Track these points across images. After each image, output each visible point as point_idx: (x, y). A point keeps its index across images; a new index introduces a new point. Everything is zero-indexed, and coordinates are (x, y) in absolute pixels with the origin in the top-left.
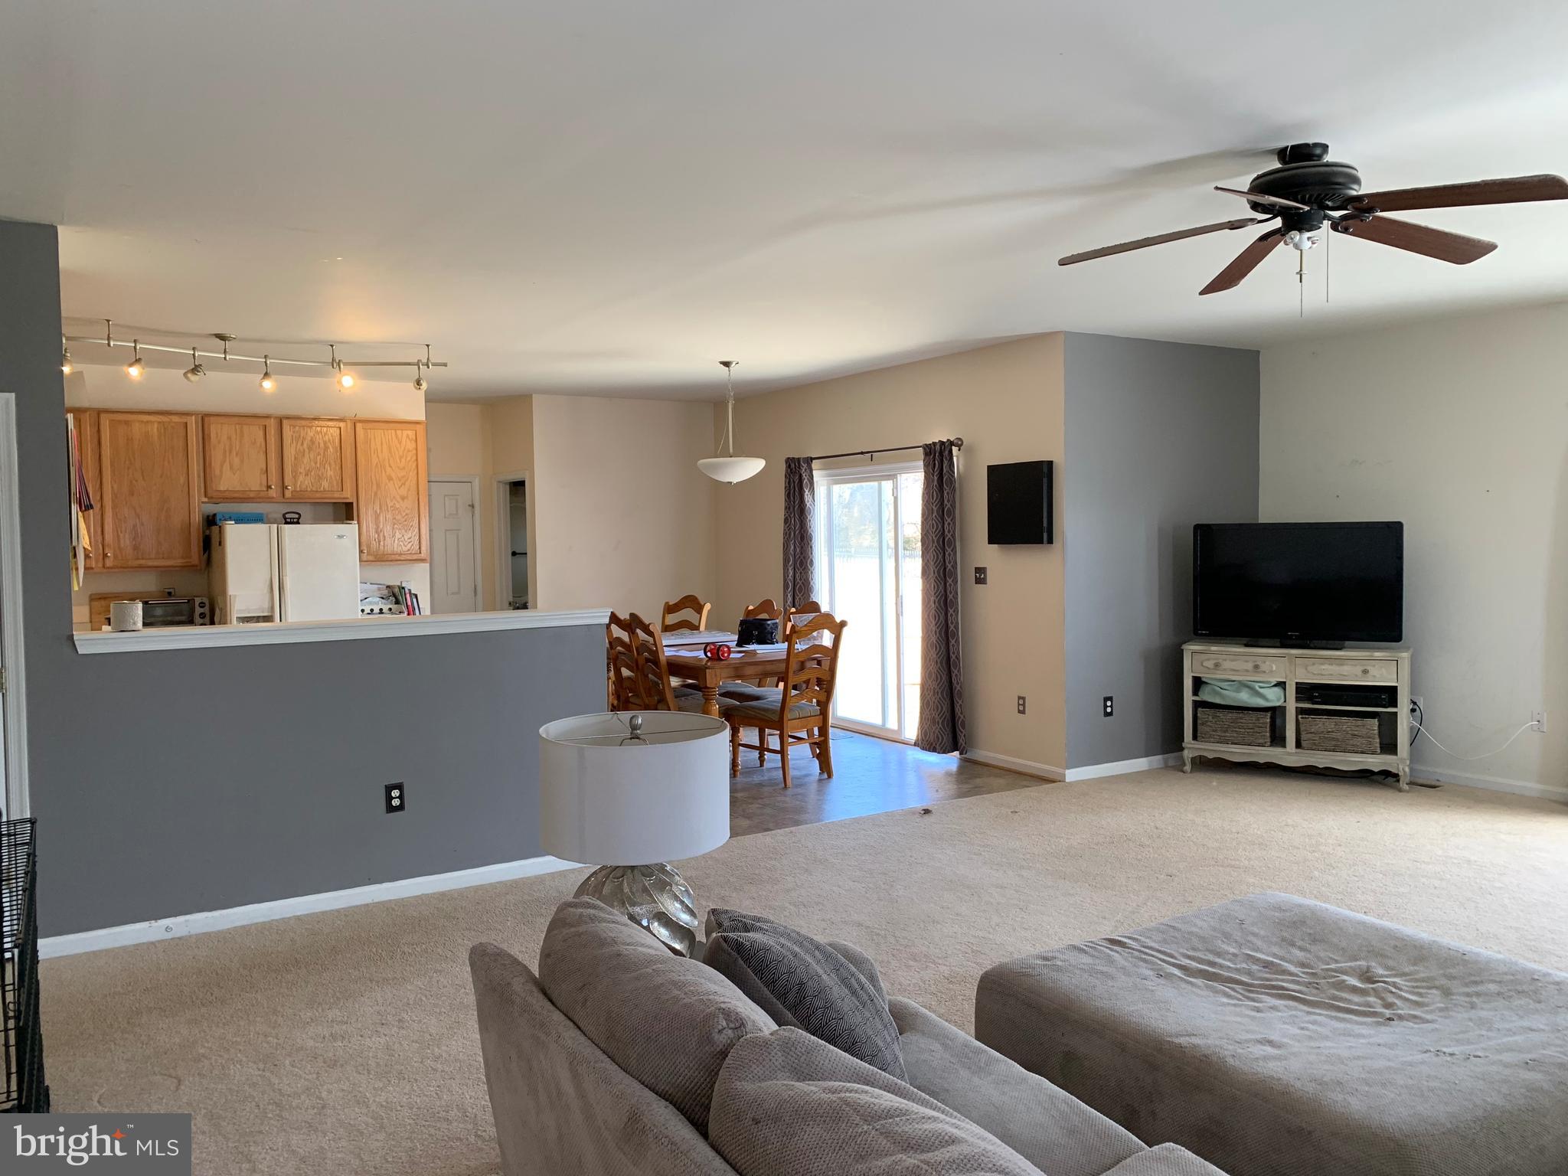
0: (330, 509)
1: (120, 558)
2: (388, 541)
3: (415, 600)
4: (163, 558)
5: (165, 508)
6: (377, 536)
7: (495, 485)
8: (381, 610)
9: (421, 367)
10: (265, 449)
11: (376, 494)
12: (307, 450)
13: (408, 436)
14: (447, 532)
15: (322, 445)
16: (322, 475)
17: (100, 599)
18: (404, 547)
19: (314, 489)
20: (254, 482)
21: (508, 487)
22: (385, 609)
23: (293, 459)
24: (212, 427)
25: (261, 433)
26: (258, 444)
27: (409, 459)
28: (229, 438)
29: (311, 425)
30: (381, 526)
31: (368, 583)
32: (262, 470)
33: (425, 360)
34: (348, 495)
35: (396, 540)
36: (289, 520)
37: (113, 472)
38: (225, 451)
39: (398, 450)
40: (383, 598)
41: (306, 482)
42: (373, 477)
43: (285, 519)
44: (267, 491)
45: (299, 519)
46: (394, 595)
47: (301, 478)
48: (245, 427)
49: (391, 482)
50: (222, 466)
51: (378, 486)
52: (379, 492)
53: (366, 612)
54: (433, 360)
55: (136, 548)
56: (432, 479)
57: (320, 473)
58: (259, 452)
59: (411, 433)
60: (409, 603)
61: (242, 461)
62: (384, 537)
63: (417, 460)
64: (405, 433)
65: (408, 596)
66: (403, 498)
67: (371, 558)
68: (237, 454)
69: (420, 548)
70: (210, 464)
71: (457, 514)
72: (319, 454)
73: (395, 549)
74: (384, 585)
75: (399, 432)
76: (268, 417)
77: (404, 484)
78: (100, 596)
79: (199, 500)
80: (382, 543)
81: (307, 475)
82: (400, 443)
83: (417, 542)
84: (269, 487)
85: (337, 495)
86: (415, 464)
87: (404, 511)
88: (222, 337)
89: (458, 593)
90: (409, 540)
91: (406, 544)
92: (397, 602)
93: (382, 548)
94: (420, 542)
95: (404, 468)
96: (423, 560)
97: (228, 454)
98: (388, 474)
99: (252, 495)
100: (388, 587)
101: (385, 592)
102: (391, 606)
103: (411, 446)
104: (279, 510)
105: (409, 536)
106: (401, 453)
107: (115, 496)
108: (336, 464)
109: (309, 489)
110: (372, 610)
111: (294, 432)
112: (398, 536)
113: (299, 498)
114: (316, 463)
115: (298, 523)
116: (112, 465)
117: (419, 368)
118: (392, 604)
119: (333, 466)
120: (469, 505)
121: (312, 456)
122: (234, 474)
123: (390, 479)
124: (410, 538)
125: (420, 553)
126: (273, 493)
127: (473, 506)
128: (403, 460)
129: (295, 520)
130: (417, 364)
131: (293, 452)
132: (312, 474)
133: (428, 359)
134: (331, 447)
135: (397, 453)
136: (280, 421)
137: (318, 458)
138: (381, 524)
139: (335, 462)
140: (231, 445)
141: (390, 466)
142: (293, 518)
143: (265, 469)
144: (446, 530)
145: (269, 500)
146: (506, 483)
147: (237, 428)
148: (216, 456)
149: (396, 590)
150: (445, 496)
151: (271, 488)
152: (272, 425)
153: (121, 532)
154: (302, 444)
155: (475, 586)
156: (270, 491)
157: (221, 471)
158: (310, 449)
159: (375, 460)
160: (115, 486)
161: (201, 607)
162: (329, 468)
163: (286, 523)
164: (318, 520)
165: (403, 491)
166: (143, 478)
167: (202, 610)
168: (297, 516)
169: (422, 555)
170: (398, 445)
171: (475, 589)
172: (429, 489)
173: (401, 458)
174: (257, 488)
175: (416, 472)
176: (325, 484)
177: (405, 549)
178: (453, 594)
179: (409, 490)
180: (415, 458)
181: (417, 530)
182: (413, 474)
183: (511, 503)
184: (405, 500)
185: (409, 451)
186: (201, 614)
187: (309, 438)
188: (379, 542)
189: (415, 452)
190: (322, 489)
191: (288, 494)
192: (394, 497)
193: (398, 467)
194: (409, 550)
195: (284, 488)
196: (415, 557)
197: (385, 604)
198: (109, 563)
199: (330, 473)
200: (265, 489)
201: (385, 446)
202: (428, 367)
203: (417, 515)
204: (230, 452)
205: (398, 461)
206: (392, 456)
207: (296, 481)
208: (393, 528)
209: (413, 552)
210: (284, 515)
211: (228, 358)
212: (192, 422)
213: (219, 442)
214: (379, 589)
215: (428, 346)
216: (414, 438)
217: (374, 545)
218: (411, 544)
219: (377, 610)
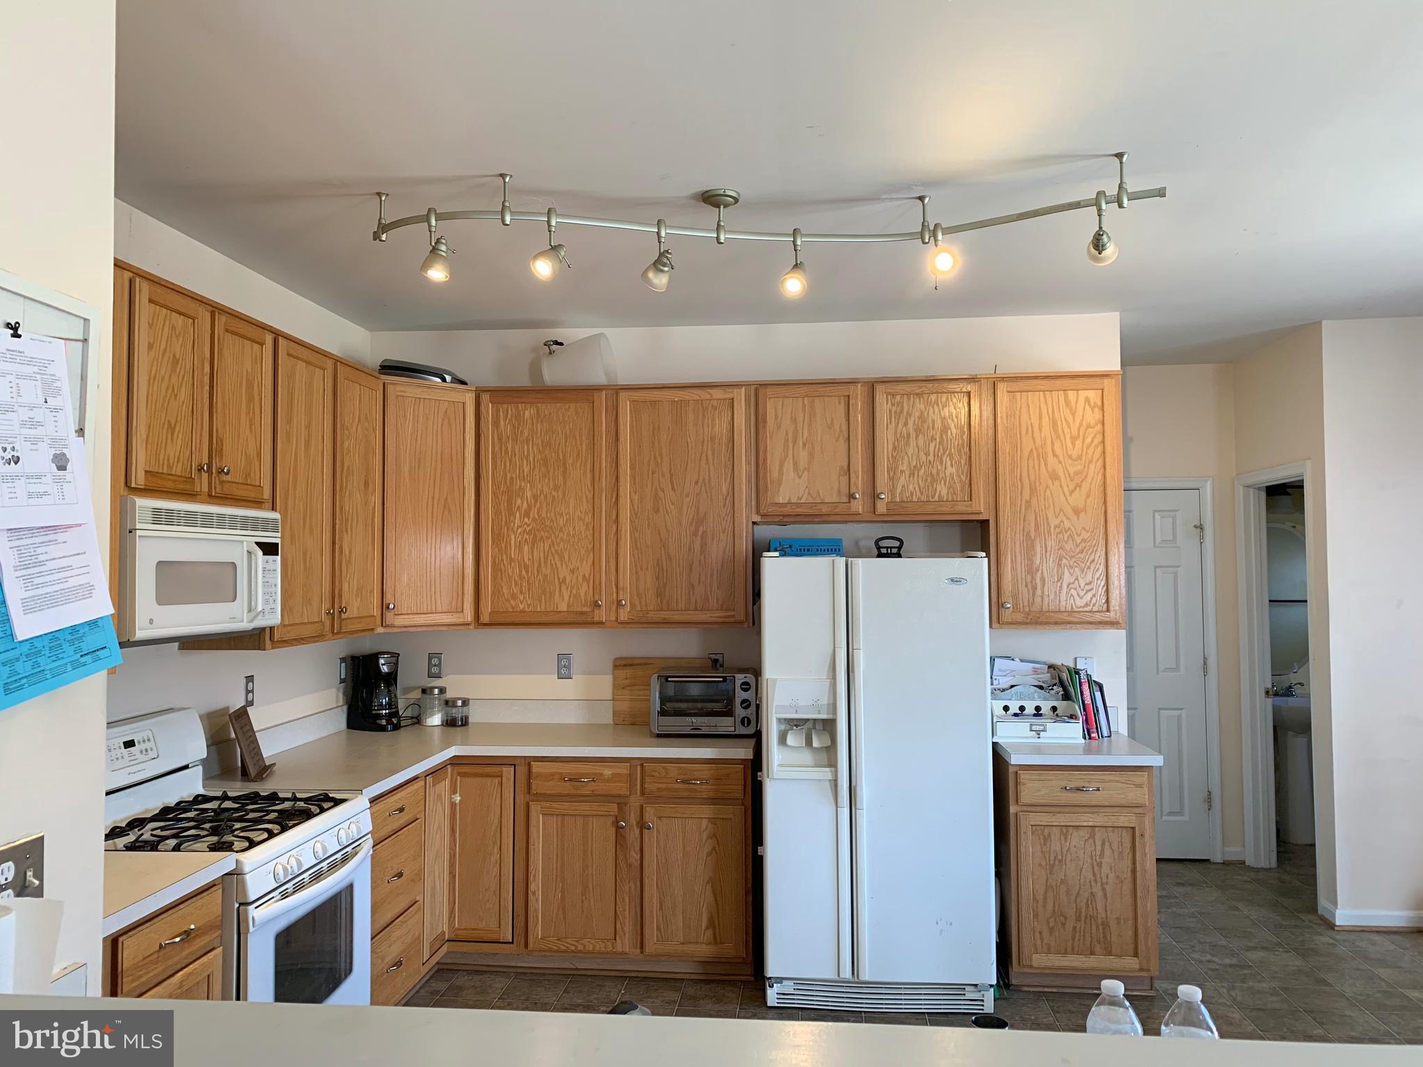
0: (956, 532)
1: (639, 608)
2: (1050, 589)
3: (1098, 695)
4: (696, 609)
5: (700, 533)
6: (1029, 578)
7: (1240, 491)
8: (1038, 708)
9: (1104, 206)
10: (847, 436)
11: (1028, 502)
12: (913, 434)
13: (1087, 400)
14: (1157, 569)
15: (938, 424)
16: (938, 473)
17: (625, 665)
18: (1077, 599)
19: (923, 498)
20: (828, 491)
21: (1263, 495)
22: (1046, 707)
23: (891, 447)
24: (770, 404)
25: (841, 409)
26: (837, 427)
27: (1089, 440)
28: (794, 420)
29: (918, 391)
30: (1038, 561)
31: (1017, 659)
32: (842, 467)
33: (1112, 191)
34: (980, 507)
35: (1065, 586)
36: (884, 551)
37: (633, 477)
38: (786, 440)
39: (1069, 427)
40: (1041, 688)
41: (911, 487)
42: (1025, 474)
43: (879, 548)
44: (849, 502)
45: (900, 548)
46: (1062, 683)
47: (902, 481)
48: (817, 401)
49: (1057, 483)
50: (781, 465)
51: (1033, 490)
52: (1034, 501)
53: (1012, 711)
54: (1131, 187)
55: (660, 594)
56: (1134, 486)
57: (934, 472)
58: (837, 440)
59: (1093, 395)
60: (1088, 701)
61: (811, 455)
62: (1043, 580)
63: (1103, 442)
64: (1083, 394)
65: (1086, 688)
66: (1077, 512)
67: (1019, 617)
68: (804, 445)
69: (1107, 601)
70: (765, 460)
71: (1174, 540)
72: (933, 439)
73: (1063, 603)
74: (1044, 663)
75: (1071, 395)
76: (853, 382)
77: (1079, 486)
78: (623, 662)
79: (747, 517)
80: (1039, 592)
81: (912, 474)
82: (1073, 414)
83: (1101, 591)
84: (851, 496)
85: (961, 507)
86: (1100, 448)
87: (1079, 535)
88: (711, 199)
89: (1177, 669)
90: (1088, 587)
91: (1082, 593)
92: (1067, 697)
93: (1038, 600)
94: (1107, 590)
95: (1080, 457)
96: (1113, 624)
97: (791, 445)
98: (1050, 470)
99: (825, 509)
100: (1050, 667)
101: (1046, 677)
102: (1055, 703)
103: (1092, 417)
104: (868, 533)
105: (1089, 578)
106: (1075, 432)
107: (634, 514)
108: (960, 455)
109: (915, 499)
110: (1022, 708)
111: (893, 405)
112: (1067, 578)
113: (901, 515)
114: (927, 454)
115: (899, 556)
116: (633, 467)
117: (1100, 210)
118: (1057, 700)
119: (956, 458)
120: (1195, 526)
121: (921, 443)
122: (800, 477)
123: (1054, 476)
124: (1090, 583)
125: (1108, 610)
126: (858, 506)
127: (1201, 528)
128: (1078, 443)
129: (894, 551)
130: (1096, 203)
131: (891, 438)
132: (922, 472)
133: (1120, 187)
134: (952, 426)
135: (1067, 430)
136: (871, 386)
137: (932, 446)
138: (1038, 556)
139: (959, 451)
140: (796, 431)
141: (1055, 455)
142: (891, 548)
143: (846, 467)
144: (1156, 567)
145: (850, 518)
146: (1259, 489)
147: (806, 402)
148: (775, 449)
149: (1065, 676)
150: (1155, 511)
151: (856, 498)
152: (859, 392)
153: (641, 569)
154: (906, 424)
155: (1205, 659)
156: (854, 503)
157: (781, 472)
158: (918, 431)
159: (1027, 446)
160: (636, 498)
161: (745, 690)
162: (949, 463)
163: (880, 555)
164: (936, 550)
165: (1077, 499)
166: (673, 487)
167: (745, 695)
168: (897, 544)
169: (1112, 614)
170: (1070, 419)
171: (1205, 664)
172: (1128, 501)
173: (1074, 439)
174: (835, 499)
175: (1100, 464)
176: (942, 490)
177: (1080, 602)
178: (1167, 669)
179: (1088, 496)
180: (1099, 438)
181: (1102, 568)
182: (1094, 470)
183: (1268, 522)
184: (1082, 514)
185: (1089, 426)
186: (744, 701)
187: (917, 414)
188: (1035, 588)
189: (1099, 427)
190: (936, 498)
191: (881, 508)
192: (1061, 510)
193: (1070, 457)
194: (1087, 605)
195: (875, 496)
196: (1098, 617)
197: (1045, 699)
198: (624, 616)
199: (950, 470)
200: (845, 500)
201: (1045, 421)
202: (1121, 206)
203: (1102, 542)
204: (795, 442)
205: (1069, 445)
206: (1058, 437)
207: (894, 487)
208: (1060, 565)
209: (1095, 609)
210: (877, 542)
211: (722, 239)
212: (740, 395)
213: (779, 427)
214: (1035, 671)
215: (1119, 156)
216: (1099, 403)
217: (1024, 593)
218: (1090, 595)
219: (1030, 710)
